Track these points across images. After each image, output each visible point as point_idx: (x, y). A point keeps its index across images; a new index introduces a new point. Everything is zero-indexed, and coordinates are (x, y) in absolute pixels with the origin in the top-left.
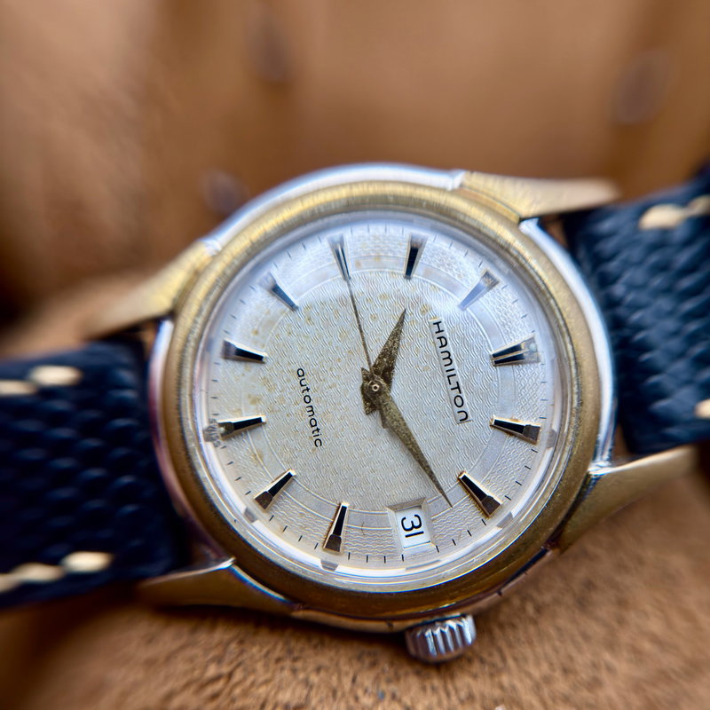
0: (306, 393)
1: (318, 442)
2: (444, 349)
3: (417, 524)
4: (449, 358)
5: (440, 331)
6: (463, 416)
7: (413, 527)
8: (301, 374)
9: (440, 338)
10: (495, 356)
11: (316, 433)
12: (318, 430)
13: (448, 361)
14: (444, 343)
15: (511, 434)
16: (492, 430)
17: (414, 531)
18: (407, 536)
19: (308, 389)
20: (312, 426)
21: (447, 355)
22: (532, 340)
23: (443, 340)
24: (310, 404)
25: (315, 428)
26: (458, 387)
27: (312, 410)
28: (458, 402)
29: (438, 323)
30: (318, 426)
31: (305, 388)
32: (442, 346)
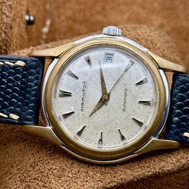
0: (125, 104)
1: (126, 90)
2: (83, 102)
3: (108, 60)
4: (83, 99)
5: (82, 107)
8: (124, 110)
9: (83, 105)
10: (70, 96)
11: (126, 92)
12: (125, 93)
13: (83, 98)
14: (82, 104)
17: (109, 58)
18: (112, 58)
19: (124, 105)
20: (126, 95)
24: (125, 101)
25: (126, 94)
26: (83, 90)
27: (125, 99)
28: (85, 87)
29: (82, 110)
30: (124, 94)
31: (124, 106)
32: (83, 103)
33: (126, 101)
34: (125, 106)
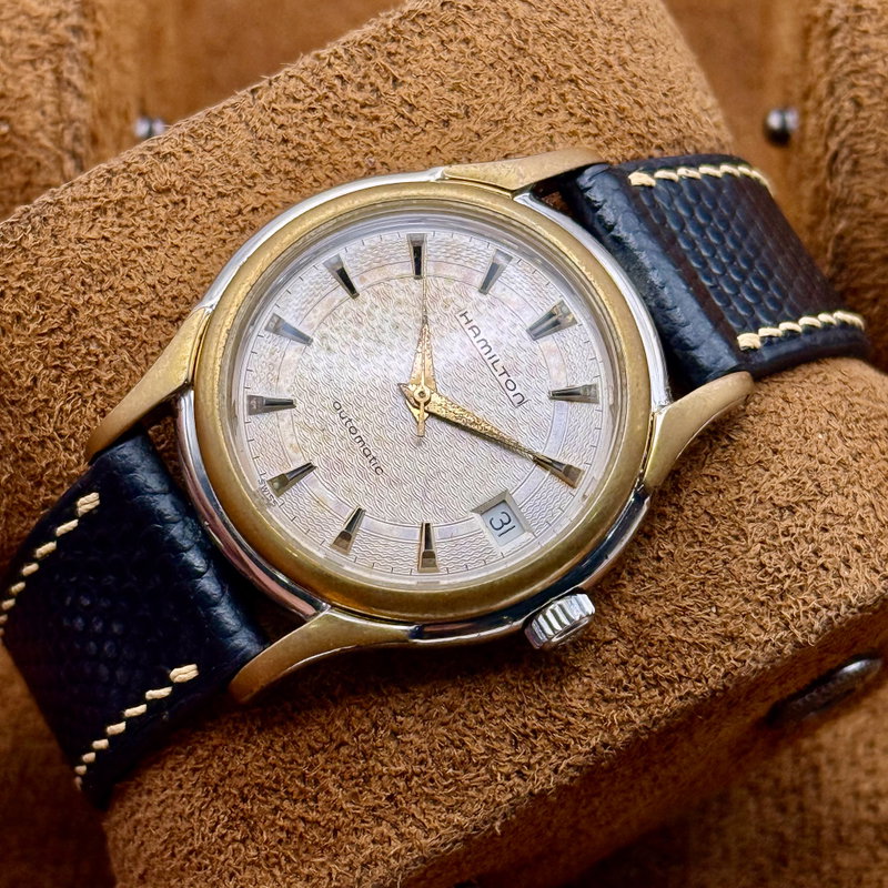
2: (478, 338)
3: (506, 520)
5: (469, 322)
6: (519, 398)
7: (504, 524)
10: (531, 329)
13: (487, 349)
14: (477, 332)
15: (572, 401)
16: (553, 403)
17: (506, 528)
18: (499, 535)
21: (483, 343)
22: (562, 303)
23: (475, 329)
30: (373, 454)
32: (476, 335)
33: (354, 437)
34: (344, 421)
